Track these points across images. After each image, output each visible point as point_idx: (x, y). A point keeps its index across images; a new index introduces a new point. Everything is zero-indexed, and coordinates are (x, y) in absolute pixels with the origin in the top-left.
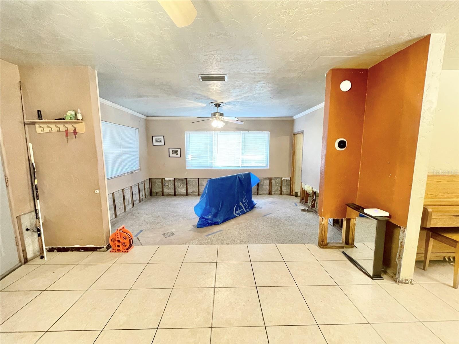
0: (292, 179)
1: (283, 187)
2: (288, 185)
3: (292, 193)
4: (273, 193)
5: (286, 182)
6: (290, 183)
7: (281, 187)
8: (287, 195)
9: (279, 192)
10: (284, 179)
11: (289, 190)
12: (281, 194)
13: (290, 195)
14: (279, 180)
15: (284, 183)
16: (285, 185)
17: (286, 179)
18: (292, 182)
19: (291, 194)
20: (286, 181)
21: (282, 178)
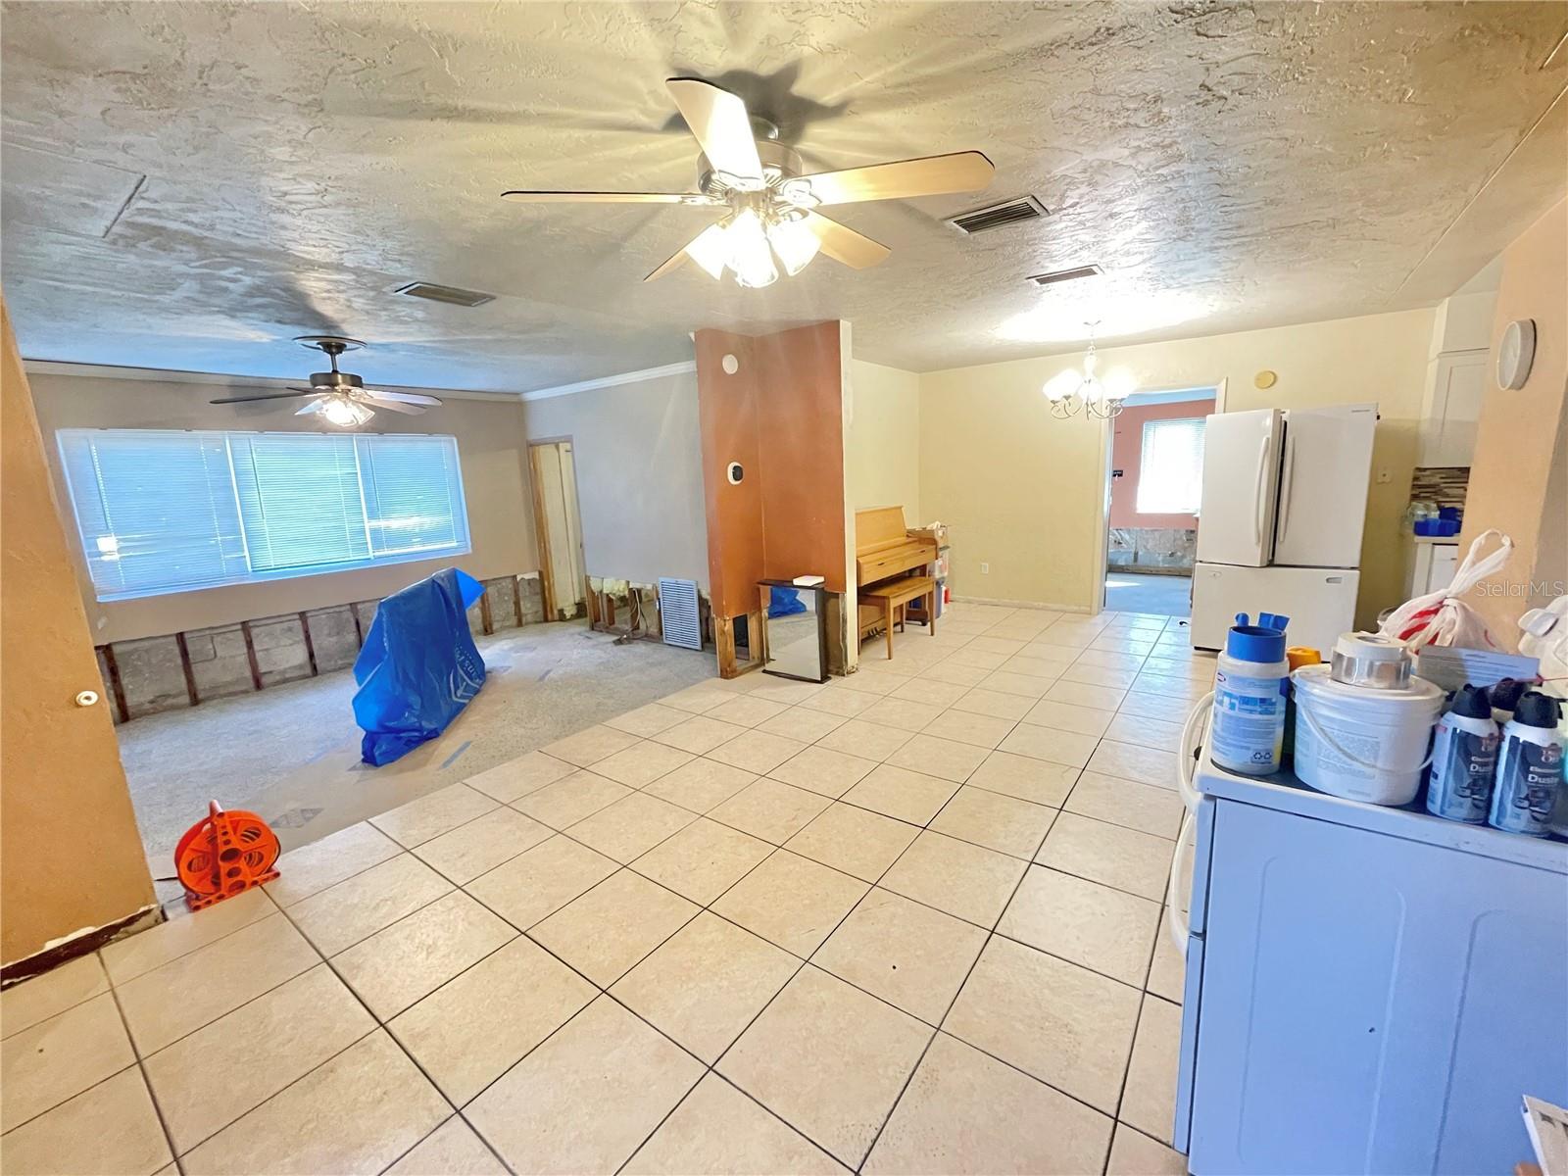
0: (545, 574)
1: (522, 603)
2: (537, 594)
3: (548, 615)
4: (495, 626)
5: (527, 586)
6: (542, 587)
7: (517, 604)
8: (537, 622)
9: (514, 620)
10: (522, 579)
11: (541, 609)
12: (520, 624)
13: (546, 620)
14: (508, 585)
15: (524, 591)
16: (527, 594)
17: (527, 576)
18: (546, 583)
19: (550, 617)
20: (529, 584)
21: (515, 577)
